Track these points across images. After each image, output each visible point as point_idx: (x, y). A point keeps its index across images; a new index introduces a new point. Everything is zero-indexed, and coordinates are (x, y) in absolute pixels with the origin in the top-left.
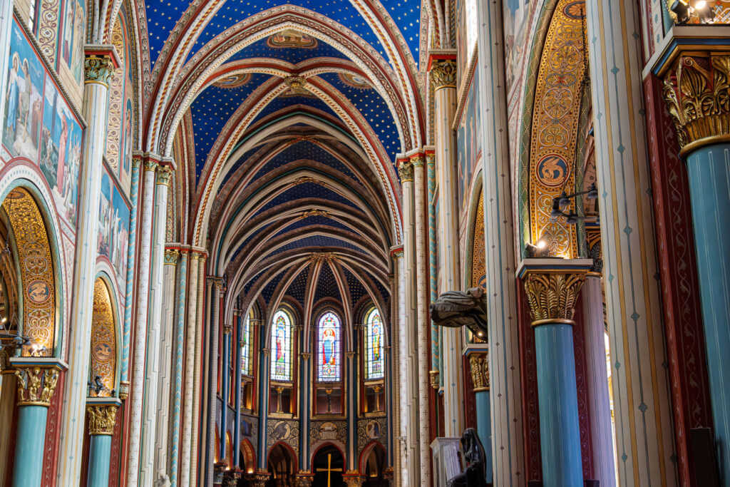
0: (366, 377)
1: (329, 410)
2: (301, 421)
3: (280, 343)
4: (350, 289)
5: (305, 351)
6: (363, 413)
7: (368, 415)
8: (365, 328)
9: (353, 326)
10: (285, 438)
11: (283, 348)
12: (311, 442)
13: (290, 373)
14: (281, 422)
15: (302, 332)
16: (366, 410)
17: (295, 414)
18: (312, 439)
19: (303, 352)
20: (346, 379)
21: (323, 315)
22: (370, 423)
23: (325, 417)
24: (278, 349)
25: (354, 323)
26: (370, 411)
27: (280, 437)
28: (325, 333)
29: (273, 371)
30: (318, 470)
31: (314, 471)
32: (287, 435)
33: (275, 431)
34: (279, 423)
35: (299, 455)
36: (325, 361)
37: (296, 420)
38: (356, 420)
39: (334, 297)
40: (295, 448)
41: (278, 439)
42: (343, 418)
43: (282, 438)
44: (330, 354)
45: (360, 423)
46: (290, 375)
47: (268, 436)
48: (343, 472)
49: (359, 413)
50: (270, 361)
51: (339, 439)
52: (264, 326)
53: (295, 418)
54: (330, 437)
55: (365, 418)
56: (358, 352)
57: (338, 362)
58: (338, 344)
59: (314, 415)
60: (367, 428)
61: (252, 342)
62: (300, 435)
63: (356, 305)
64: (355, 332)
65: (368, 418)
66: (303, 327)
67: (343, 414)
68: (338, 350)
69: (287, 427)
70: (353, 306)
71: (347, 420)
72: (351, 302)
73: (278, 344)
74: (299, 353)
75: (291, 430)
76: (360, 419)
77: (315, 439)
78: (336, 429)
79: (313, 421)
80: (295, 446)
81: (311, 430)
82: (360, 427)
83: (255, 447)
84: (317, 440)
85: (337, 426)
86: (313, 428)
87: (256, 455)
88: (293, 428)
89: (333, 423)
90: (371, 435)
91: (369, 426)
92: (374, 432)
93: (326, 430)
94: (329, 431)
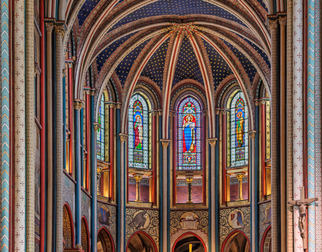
0: (228, 165)
1: (190, 199)
2: (160, 210)
3: (137, 129)
4: (212, 69)
5: (164, 137)
6: (225, 202)
7: (231, 204)
8: (228, 113)
9: (216, 110)
10: (145, 227)
11: (140, 134)
12: (172, 232)
13: (148, 160)
14: (140, 211)
15: (161, 117)
16: (228, 199)
17: (154, 203)
18: (172, 229)
19: (162, 138)
20: (207, 167)
21: (183, 100)
22: (233, 212)
23: (186, 207)
24: (136, 135)
25: (216, 107)
26: (231, 201)
27: (138, 226)
28: (185, 119)
29: (131, 158)
34: (138, 212)
35: (159, 245)
36: (186, 149)
37: (155, 210)
38: (218, 209)
39: (195, 79)
40: (155, 238)
41: (137, 228)
42: (204, 207)
44: (191, 141)
45: (222, 213)
46: (148, 164)
47: (127, 226)
49: (221, 202)
50: (128, 148)
51: (200, 229)
52: (120, 110)
53: (154, 207)
54: (192, 227)
55: (227, 208)
56: (221, 139)
57: (199, 150)
58: (199, 130)
59: (174, 204)
60: (230, 217)
61: (107, 127)
62: (159, 224)
63: (219, 87)
64: (217, 117)
65: (231, 208)
66: (162, 112)
67: (204, 203)
68: (199, 137)
70: (215, 89)
71: (209, 210)
72: (213, 83)
73: (136, 130)
74: (157, 140)
75: (150, 220)
76: (222, 209)
77: (175, 229)
78: (197, 218)
79: (173, 211)
80: (155, 236)
81: (171, 220)
82: (222, 216)
83: (114, 236)
84: (178, 230)
85: (198, 216)
86: (173, 218)
87: (115, 244)
88: (153, 218)
89: (195, 213)
90: (234, 224)
91: (232, 215)
92: (237, 221)
93: (187, 220)
94: (190, 220)
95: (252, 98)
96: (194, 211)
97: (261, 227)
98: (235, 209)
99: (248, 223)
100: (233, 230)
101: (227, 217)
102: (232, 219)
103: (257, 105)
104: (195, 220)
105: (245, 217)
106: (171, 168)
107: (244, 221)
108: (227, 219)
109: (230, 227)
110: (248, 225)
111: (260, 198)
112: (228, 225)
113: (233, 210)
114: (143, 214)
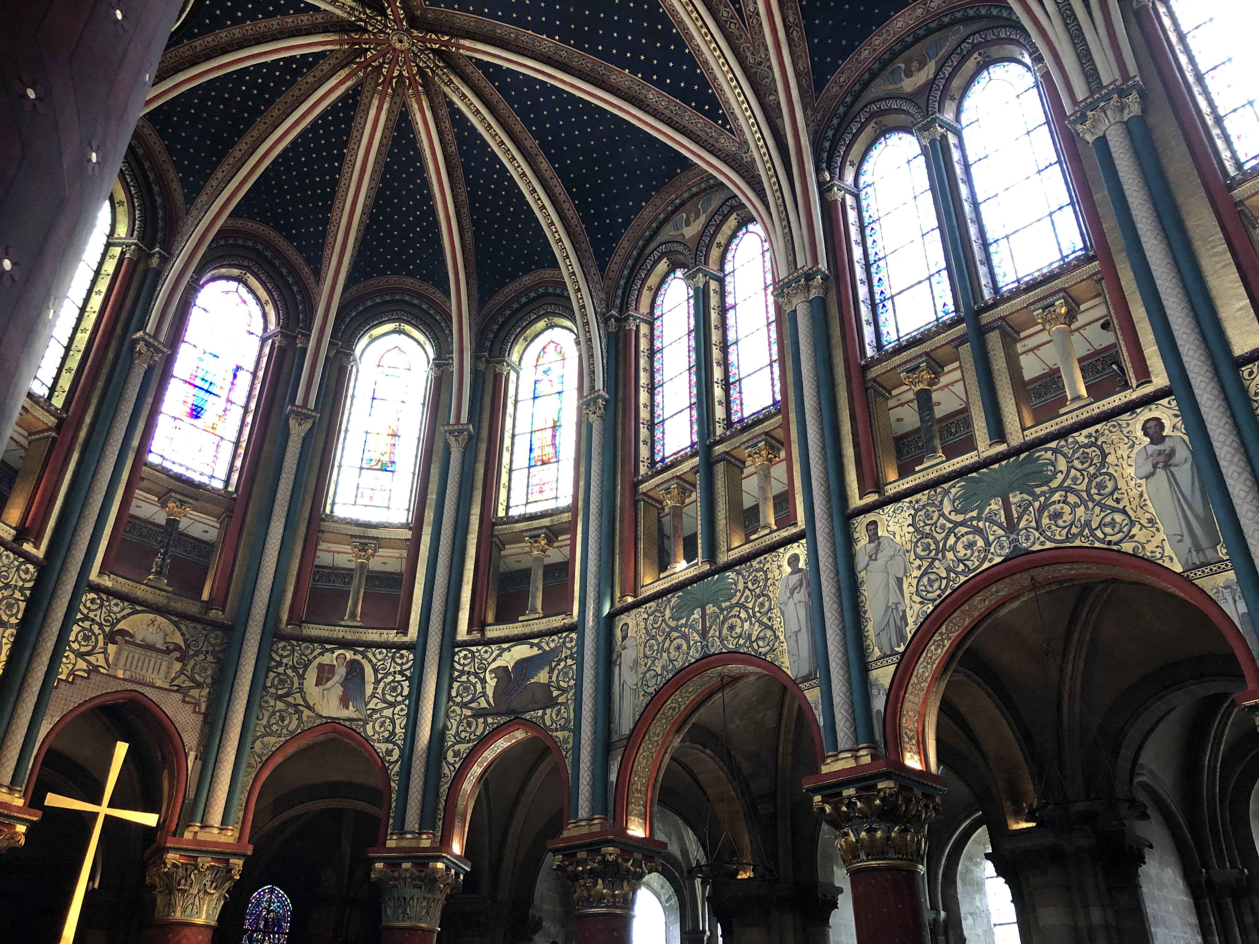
0: (327, 513)
1: (161, 573)
6: (299, 620)
7: (319, 632)
12: (64, 671)
13: (57, 379)
17: (30, 529)
18: (69, 662)
19: (142, 331)
22: (327, 659)
30: (53, 800)
37: (27, 558)
38: (272, 635)
42: (216, 616)
45: (284, 650)
46: (53, 389)
48: (169, 831)
49: (284, 616)
51: (179, 690)
53: (29, 548)
54: (149, 676)
59: (105, 566)
62: (24, 622)
65: (322, 641)
67: (219, 603)
71: (237, 629)
76: (287, 639)
77: (82, 664)
78: (178, 648)
79: (94, 589)
81: (76, 621)
85: (185, 641)
88: (7, 585)
89: (175, 624)
90: (327, 702)
91: (321, 667)
92: (341, 693)
93: (138, 641)
94: (149, 647)
96: (174, 619)
98: (339, 649)
100: (318, 722)
101: (301, 671)
103: (482, 367)
104: (168, 652)
105: (377, 682)
108: (302, 677)
109: (308, 707)
110: (388, 712)
112: (300, 701)
113: (332, 651)
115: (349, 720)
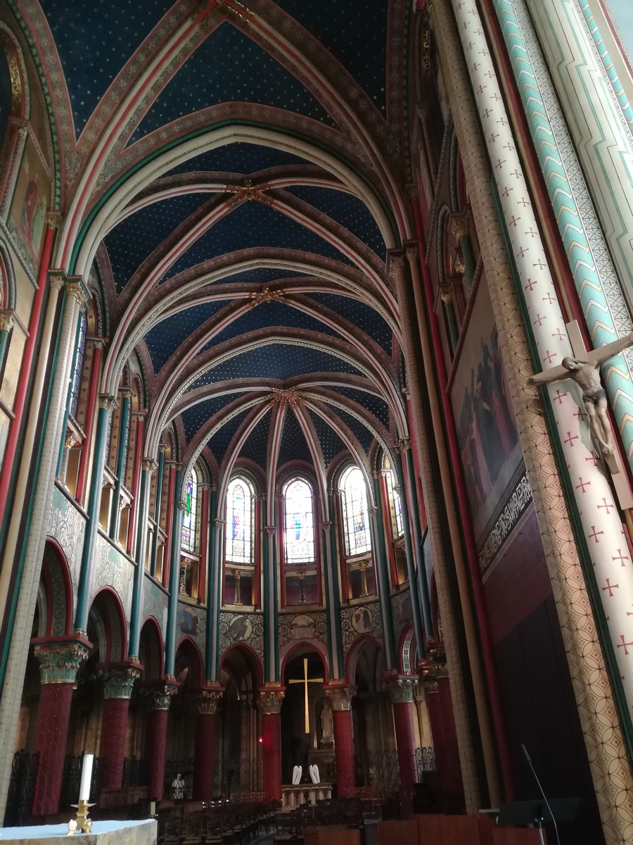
0: (347, 554)
1: (302, 599)
2: (265, 615)
3: (237, 517)
5: (269, 524)
6: (347, 600)
7: (354, 602)
8: (343, 494)
9: (328, 491)
10: (246, 638)
11: (241, 523)
12: (281, 643)
13: (251, 553)
14: (240, 616)
15: (265, 502)
16: (351, 596)
17: (257, 606)
18: (281, 639)
19: (266, 525)
20: (322, 558)
21: (290, 484)
22: (357, 612)
23: (299, 609)
24: (235, 524)
25: (329, 487)
26: (354, 597)
27: (238, 637)
29: (228, 551)
30: (291, 681)
31: (286, 683)
32: (248, 633)
33: (231, 628)
34: (236, 618)
35: (265, 661)
37: (258, 614)
38: (338, 609)
39: (303, 459)
40: (259, 652)
41: (235, 639)
42: (321, 608)
43: (241, 638)
45: (344, 614)
46: (251, 557)
47: (221, 636)
48: (326, 683)
49: (341, 600)
50: (225, 538)
51: (317, 637)
52: (216, 492)
53: (258, 611)
54: (306, 635)
55: (350, 607)
56: (336, 522)
57: (311, 538)
58: (310, 516)
59: (283, 606)
60: (354, 620)
61: (200, 512)
62: (264, 633)
63: (331, 466)
64: (330, 498)
65: (354, 606)
66: (266, 496)
67: (321, 603)
68: (310, 523)
69: (248, 623)
70: (326, 467)
71: (327, 611)
72: (324, 461)
73: (235, 518)
74: (261, 528)
75: (253, 628)
76: (344, 608)
77: (285, 639)
78: (312, 623)
79: (281, 614)
80: (258, 649)
81: (279, 627)
82: (344, 618)
83: (203, 650)
84: (288, 640)
85: (313, 620)
86: (282, 624)
87: (204, 661)
88: (256, 625)
89: (309, 616)
90: (360, 628)
91: (356, 615)
92: (363, 624)
93: (299, 626)
94: (304, 626)
95: (369, 470)
96: (309, 614)
97: (395, 628)
98: (360, 608)
99: (378, 624)
100: (360, 636)
101: (350, 619)
102: (357, 621)
103: (376, 477)
104: (309, 626)
105: (373, 617)
106: (278, 561)
107: (373, 622)
108: (351, 622)
109: (356, 631)
110: (378, 627)
111: (391, 589)
112: (353, 630)
113: (358, 609)
114: (243, 620)
115: (368, 633)
